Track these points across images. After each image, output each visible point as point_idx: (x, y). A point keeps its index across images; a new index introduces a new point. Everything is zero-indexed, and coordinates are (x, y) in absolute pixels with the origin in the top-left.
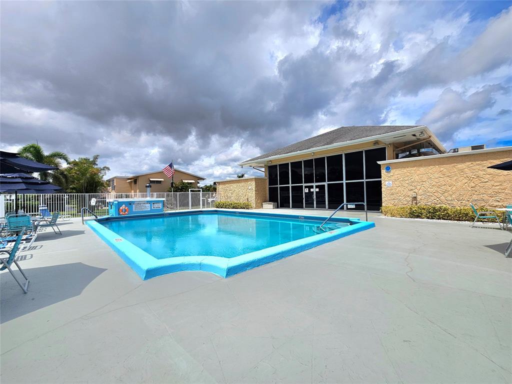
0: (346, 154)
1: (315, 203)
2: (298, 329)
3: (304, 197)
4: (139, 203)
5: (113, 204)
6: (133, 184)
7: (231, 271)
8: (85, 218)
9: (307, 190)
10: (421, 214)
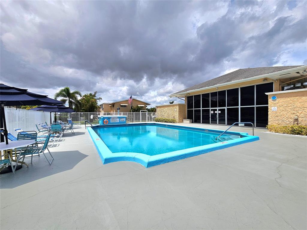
0: (241, 88)
1: (218, 120)
2: (181, 210)
3: (210, 116)
4: (114, 118)
5: (101, 118)
6: (112, 107)
7: (151, 164)
8: (87, 125)
9: (212, 112)
10: (301, 132)
